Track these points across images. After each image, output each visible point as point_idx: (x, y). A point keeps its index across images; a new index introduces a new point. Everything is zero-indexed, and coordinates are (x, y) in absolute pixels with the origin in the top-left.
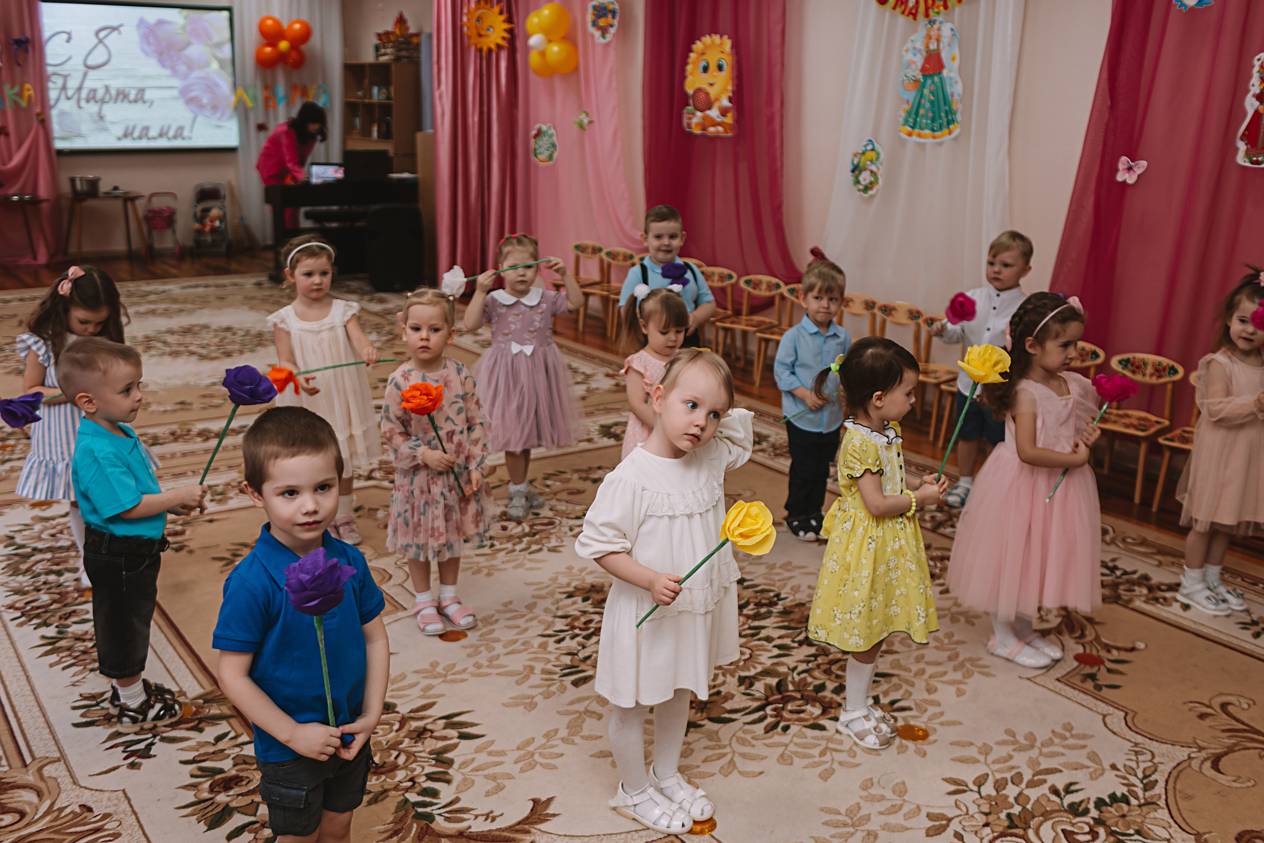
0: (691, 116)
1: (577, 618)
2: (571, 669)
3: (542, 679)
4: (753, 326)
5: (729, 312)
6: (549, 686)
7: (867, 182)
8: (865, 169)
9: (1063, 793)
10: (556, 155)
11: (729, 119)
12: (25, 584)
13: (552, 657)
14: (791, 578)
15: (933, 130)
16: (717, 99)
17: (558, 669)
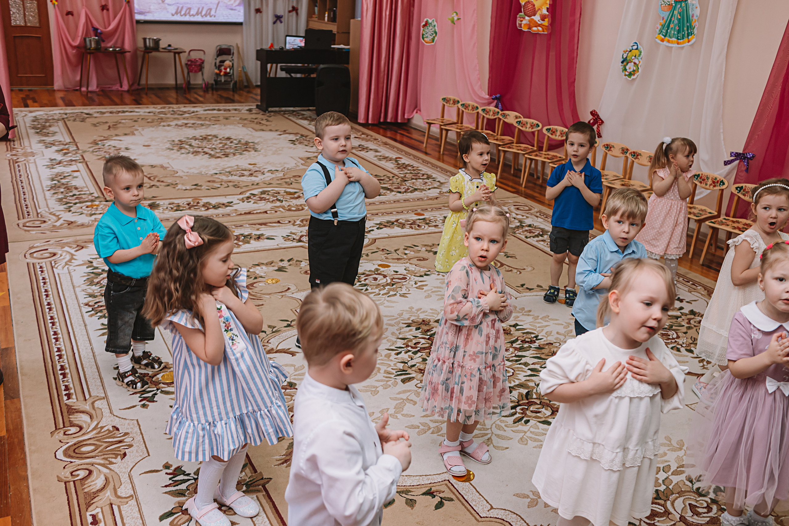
0: (522, 19)
1: (411, 340)
2: (403, 372)
3: (384, 376)
4: (548, 159)
5: (535, 148)
6: (387, 381)
7: (631, 70)
8: (631, 62)
9: (694, 481)
10: (436, 38)
11: (546, 23)
12: (95, 291)
13: (392, 363)
14: (547, 326)
15: (678, 39)
16: (539, 9)
17: (394, 371)
